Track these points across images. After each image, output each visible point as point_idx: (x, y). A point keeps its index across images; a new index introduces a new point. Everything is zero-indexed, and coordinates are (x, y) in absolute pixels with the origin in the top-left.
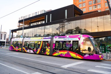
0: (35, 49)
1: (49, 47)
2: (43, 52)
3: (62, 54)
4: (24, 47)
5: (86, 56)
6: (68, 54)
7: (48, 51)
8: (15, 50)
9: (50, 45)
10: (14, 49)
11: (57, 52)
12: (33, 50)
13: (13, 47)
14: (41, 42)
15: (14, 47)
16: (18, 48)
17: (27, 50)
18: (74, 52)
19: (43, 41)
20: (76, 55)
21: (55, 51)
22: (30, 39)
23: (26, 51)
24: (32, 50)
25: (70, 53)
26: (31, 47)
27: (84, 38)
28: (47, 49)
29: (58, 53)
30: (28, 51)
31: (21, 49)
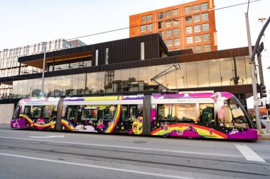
0: (100, 123)
1: (141, 118)
2: (123, 128)
3: (175, 131)
4: (65, 118)
5: (234, 132)
6: (191, 130)
7: (138, 127)
8: (34, 126)
9: (142, 113)
10: (30, 124)
11: (162, 128)
12: (93, 126)
13: (26, 120)
14: (116, 106)
15: (32, 119)
16: (46, 123)
17: (75, 126)
18: (206, 126)
19: (124, 105)
20: (211, 132)
21: (158, 125)
22: (83, 100)
23: (72, 128)
24: (90, 124)
25: (196, 128)
26: (88, 119)
27: (225, 98)
28: (135, 123)
29: (166, 129)
30: (79, 128)
31: (55, 125)
